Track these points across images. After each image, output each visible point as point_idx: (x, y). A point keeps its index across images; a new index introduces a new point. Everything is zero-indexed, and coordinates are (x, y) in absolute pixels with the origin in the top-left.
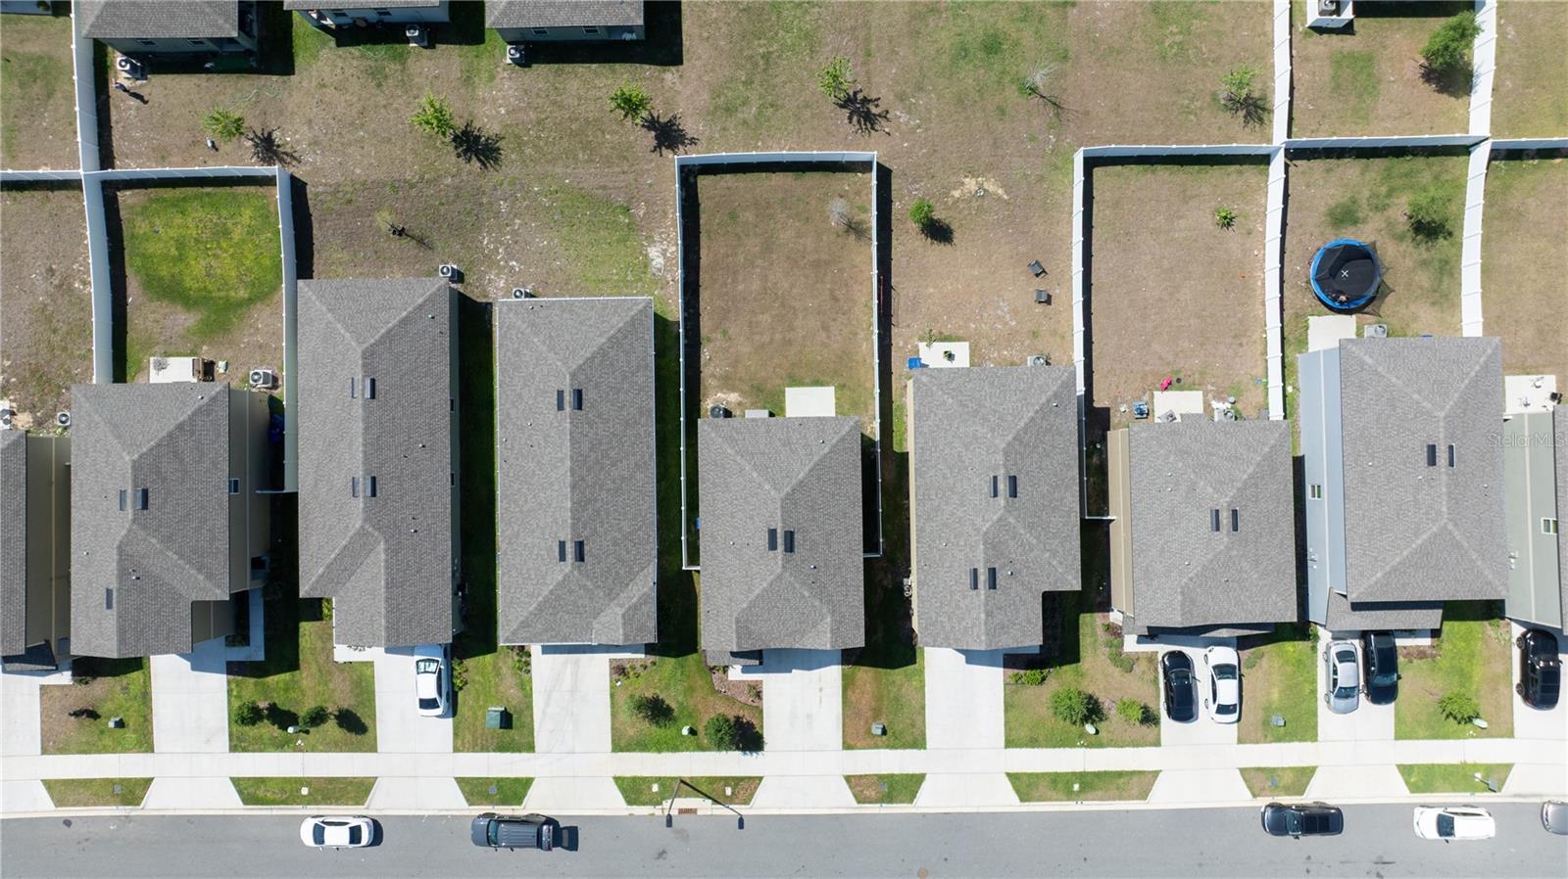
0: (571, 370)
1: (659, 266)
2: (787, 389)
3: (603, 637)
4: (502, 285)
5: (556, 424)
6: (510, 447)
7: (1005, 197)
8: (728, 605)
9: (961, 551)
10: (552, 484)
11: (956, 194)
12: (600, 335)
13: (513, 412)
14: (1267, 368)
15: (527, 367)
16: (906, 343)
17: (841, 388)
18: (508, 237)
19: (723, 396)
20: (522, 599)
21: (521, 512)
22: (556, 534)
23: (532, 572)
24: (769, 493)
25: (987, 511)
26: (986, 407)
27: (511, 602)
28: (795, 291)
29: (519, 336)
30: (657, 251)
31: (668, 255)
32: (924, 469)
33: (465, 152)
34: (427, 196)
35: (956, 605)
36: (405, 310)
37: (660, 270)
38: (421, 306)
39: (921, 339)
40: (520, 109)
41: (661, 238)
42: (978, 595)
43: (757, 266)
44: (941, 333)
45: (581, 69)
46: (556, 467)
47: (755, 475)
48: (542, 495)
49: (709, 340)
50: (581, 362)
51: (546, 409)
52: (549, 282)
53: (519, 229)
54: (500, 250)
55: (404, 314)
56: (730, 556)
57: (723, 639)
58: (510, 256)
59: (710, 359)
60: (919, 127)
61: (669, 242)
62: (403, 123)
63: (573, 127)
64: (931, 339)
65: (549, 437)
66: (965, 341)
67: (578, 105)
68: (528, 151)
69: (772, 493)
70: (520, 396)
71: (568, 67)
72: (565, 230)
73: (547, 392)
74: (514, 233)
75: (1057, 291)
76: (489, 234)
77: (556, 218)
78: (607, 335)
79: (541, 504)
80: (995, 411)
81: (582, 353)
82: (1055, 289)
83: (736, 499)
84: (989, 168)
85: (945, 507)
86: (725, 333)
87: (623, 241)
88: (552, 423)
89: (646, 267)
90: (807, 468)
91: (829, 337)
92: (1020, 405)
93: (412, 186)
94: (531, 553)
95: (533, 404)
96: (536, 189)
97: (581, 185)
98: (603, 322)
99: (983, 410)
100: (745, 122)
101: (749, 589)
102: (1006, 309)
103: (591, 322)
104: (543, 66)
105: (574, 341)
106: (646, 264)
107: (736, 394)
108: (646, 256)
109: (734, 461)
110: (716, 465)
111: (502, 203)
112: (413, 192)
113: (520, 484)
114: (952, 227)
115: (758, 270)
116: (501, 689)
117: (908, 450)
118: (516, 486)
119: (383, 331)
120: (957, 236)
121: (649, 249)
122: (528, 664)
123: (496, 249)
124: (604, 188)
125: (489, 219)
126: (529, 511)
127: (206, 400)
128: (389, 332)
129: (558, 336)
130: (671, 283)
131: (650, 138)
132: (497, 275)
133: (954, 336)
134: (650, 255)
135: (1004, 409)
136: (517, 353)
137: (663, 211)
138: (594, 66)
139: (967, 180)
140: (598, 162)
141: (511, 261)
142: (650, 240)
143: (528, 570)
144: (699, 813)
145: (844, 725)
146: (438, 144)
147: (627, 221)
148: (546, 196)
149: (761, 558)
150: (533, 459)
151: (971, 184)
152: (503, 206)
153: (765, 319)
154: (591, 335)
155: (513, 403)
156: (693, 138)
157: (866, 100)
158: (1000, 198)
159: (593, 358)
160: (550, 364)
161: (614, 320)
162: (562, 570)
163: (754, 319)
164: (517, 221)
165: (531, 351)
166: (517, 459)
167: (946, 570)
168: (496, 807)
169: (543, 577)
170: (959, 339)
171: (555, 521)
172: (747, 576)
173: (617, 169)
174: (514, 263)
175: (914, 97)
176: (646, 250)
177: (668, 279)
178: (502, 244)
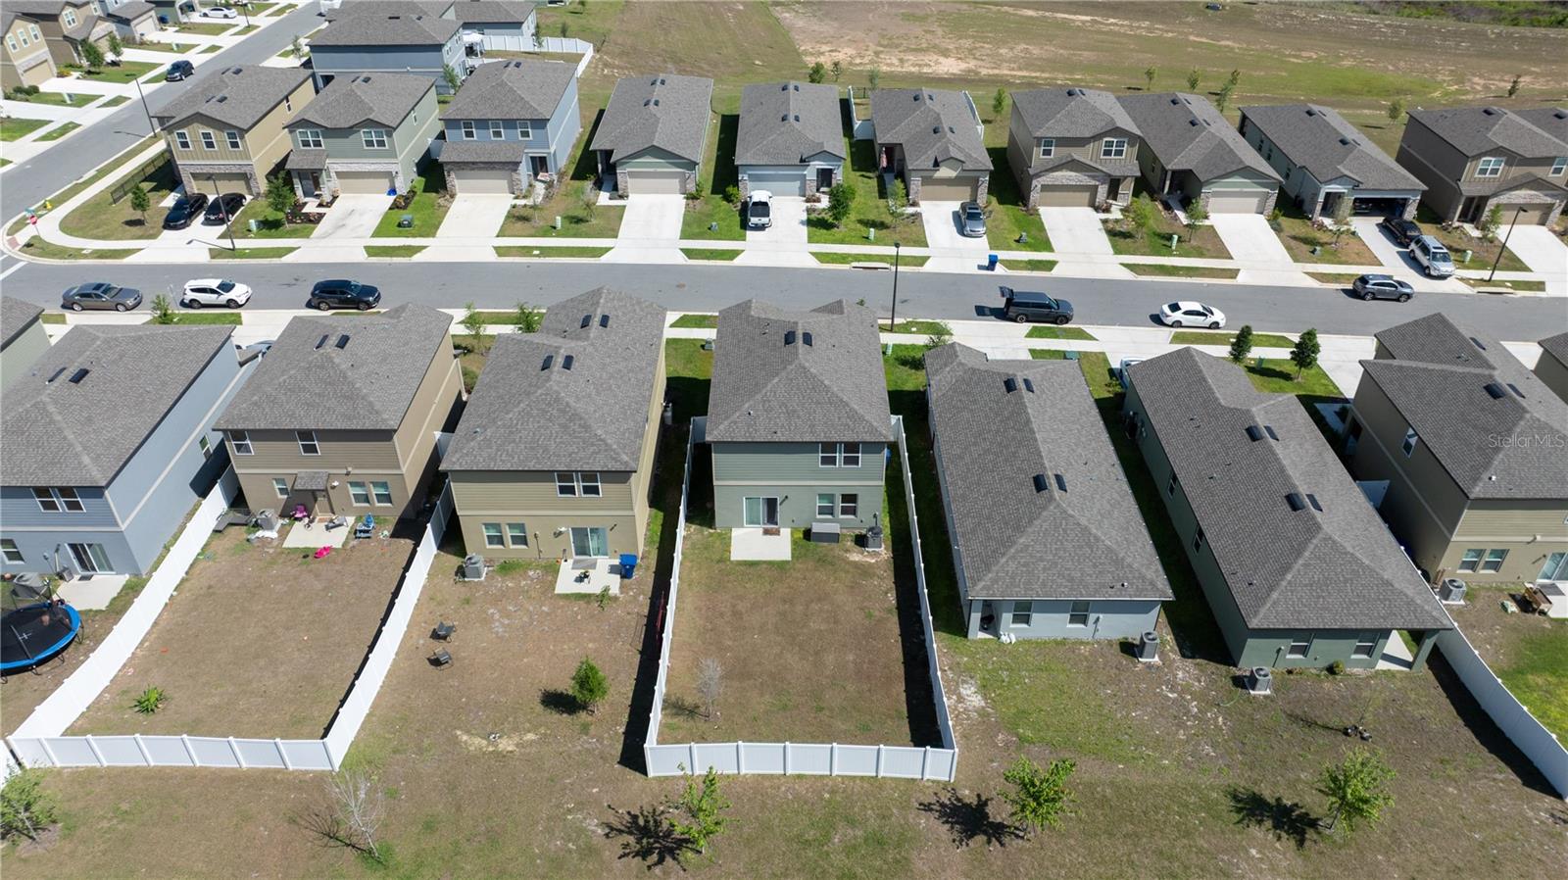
0: (1054, 505)
1: (965, 686)
2: (790, 559)
5: (1060, 468)
7: (459, 733)
10: (1053, 431)
11: (530, 736)
12: (1027, 546)
13: (1116, 498)
15: (1112, 525)
16: (635, 597)
17: (724, 559)
18: (1189, 723)
19: (868, 560)
22: (1039, 396)
26: (559, 425)
28: (776, 650)
30: (972, 701)
31: (954, 697)
36: (1289, 582)
37: (964, 682)
38: (1271, 589)
39: (616, 598)
40: (1225, 851)
41: (966, 714)
42: (603, 312)
43: (827, 677)
44: (588, 603)
46: (1051, 440)
49: (889, 611)
50: (1045, 513)
51: (1076, 484)
52: (1114, 670)
53: (1177, 730)
54: (1196, 710)
55: (1289, 577)
58: (1180, 704)
59: (887, 593)
60: (569, 811)
61: (955, 709)
63: (1130, 827)
64: (603, 597)
66: (559, 595)
68: (1193, 800)
70: (1113, 506)
72: (1109, 725)
74: (1182, 727)
75: (421, 642)
76: (1219, 728)
77: (1126, 737)
78: (1018, 547)
79: (1062, 423)
80: (550, 420)
81: (1045, 525)
82: (423, 645)
84: (472, 759)
86: (869, 616)
87: (1022, 713)
89: (984, 686)
90: (769, 388)
91: (734, 606)
92: (519, 427)
95: (1094, 494)
98: (1026, 565)
99: (564, 421)
100: (851, 822)
102: (497, 624)
103: (1042, 565)
105: (1058, 540)
106: (984, 689)
107: (851, 559)
108: (985, 697)
111: (1213, 754)
114: (542, 707)
115: (828, 673)
117: (648, 509)
119: (1307, 554)
120: (537, 697)
121: (983, 703)
123: (1202, 712)
125: (1226, 741)
126: (1074, 424)
127: (1485, 477)
128: (1299, 554)
129: (1080, 547)
131: (997, 816)
132: (1190, 685)
133: (573, 599)
134: (979, 697)
135: (539, 422)
139: (510, 749)
141: (1176, 699)
142: (982, 712)
147: (1020, 732)
148: (1149, 756)
150: (1081, 456)
151: (506, 745)
152: (1209, 751)
154: (1038, 548)
155: (1119, 505)
157: (644, 853)
158: (468, 732)
159: (1030, 522)
160: (1082, 516)
161: (1012, 566)
162: (1026, 376)
163: (832, 626)
164: (1182, 737)
165: (1110, 536)
166: (1099, 462)
169: (1044, 379)
170: (567, 597)
171: (1042, 407)
174: (1170, 696)
175: (570, 851)
176: (987, 703)
177: (949, 672)
178: (1195, 717)
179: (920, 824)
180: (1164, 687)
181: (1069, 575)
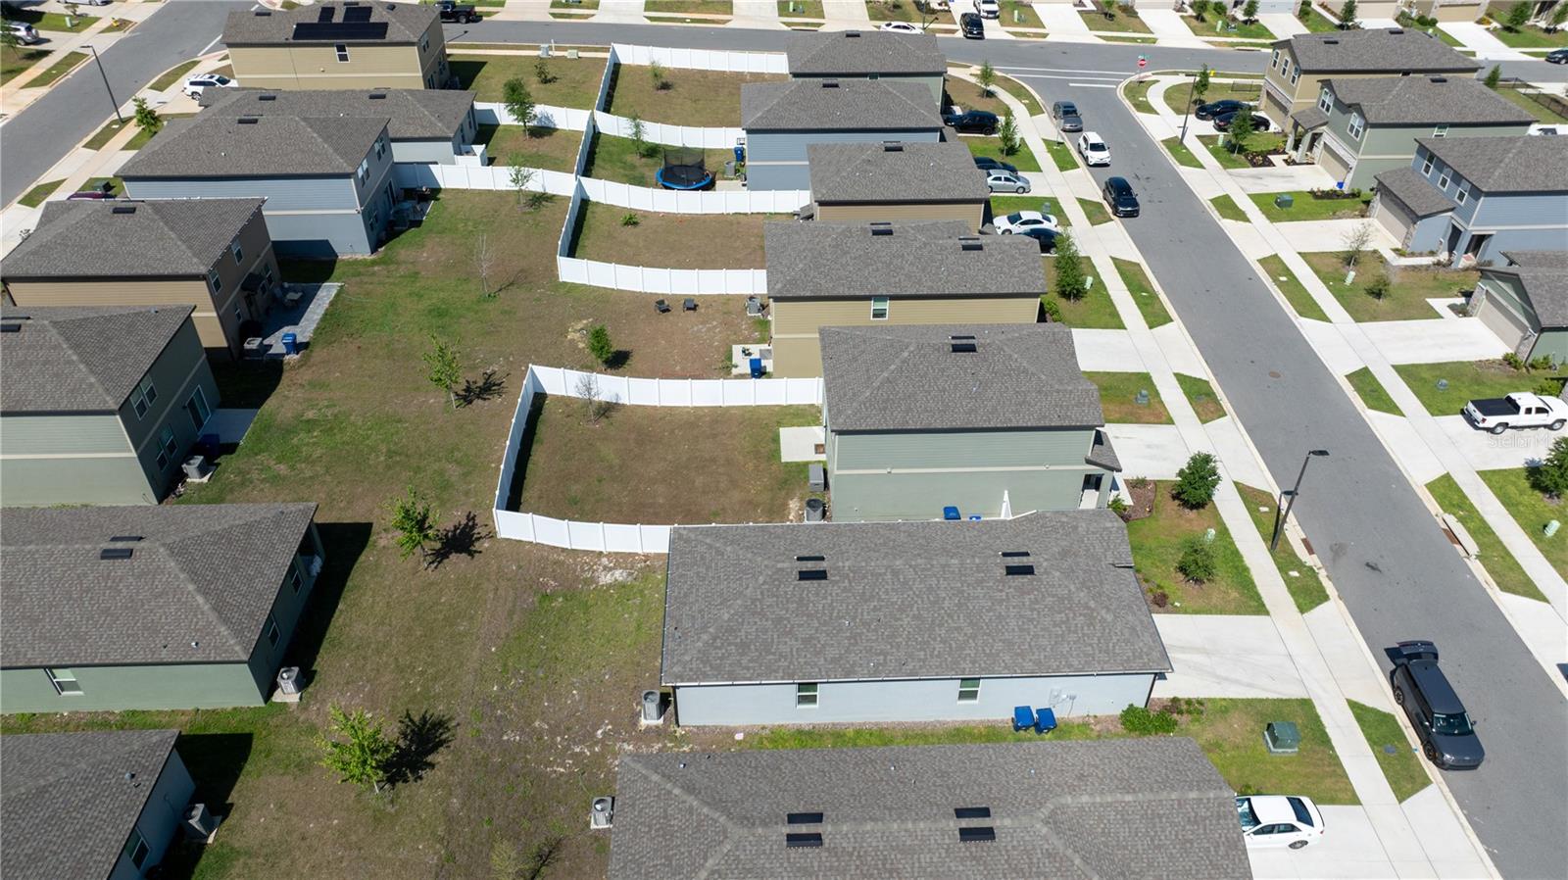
1: (624, 574)
2: (783, 461)
3: (1121, 549)
4: (631, 747)
5: (846, 583)
6: (882, 657)
7: (591, 320)
8: (1046, 394)
9: (947, 258)
10: (930, 589)
11: (581, 345)
13: (831, 653)
14: (758, 213)
15: (766, 631)
17: (780, 424)
18: (559, 739)
19: (793, 514)
20: (1099, 635)
21: (974, 637)
22: (998, 581)
23: (1058, 617)
24: (912, 352)
25: (905, 238)
27: (1107, 652)
28: (669, 458)
29: (718, 643)
30: (605, 576)
31: (612, 565)
32: (869, 286)
33: (414, 770)
34: (473, 840)
35: (1000, 261)
37: (630, 574)
39: (729, 374)
40: (373, 692)
41: (589, 569)
42: (988, 245)
43: (637, 487)
44: (723, 361)
45: (338, 620)
46: (905, 583)
47: (893, 367)
48: (946, 604)
51: (826, 598)
53: (548, 724)
54: (577, 750)
56: (990, 393)
57: (1087, 400)
58: (588, 737)
61: (595, 564)
62: (341, 860)
63: (419, 634)
64: (729, 367)
65: (864, 593)
66: (731, 346)
67: (390, 625)
68: (438, 688)
69: (912, 349)
70: (807, 641)
71: (332, 632)
72: (560, 668)
73: (801, 599)
74: (553, 731)
76: (549, 764)
77: (541, 675)
79: (959, 605)
83: (923, 386)
84: (563, 324)
85: (906, 270)
87: (586, 608)
88: (845, 590)
89: (624, 587)
93: (451, 857)
94: (1031, 620)
95: (817, 618)
96: (495, 689)
97: (503, 636)
100: (464, 476)
101: (1023, 372)
102: (700, 327)
104: (319, 659)
105: (730, 577)
106: (620, 586)
107: (791, 502)
108: (609, 585)
109: (879, 388)
110: (885, 409)
111: (505, 738)
112: (461, 859)
113: (935, 639)
115: (642, 486)
116: (1238, 740)
118: (939, 647)
120: (624, 349)
121: (602, 583)
122: (1189, 702)
123: (574, 756)
124: (511, 613)
125: (526, 760)
126: (971, 624)
130: (648, 563)
131: (457, 560)
132: (615, 755)
133: (726, 353)
134: (609, 581)
136: (744, 647)
137: (555, 563)
138: (340, 606)
139: (568, 337)
140: (476, 612)
141: (595, 736)
142: (593, 580)
143: (1055, 625)
144: (1304, 536)
145: (1148, 423)
146: (393, 811)
147: (561, 599)
148: (509, 680)
149: (986, 361)
150: (897, 620)
151: (573, 336)
152: (511, 736)
153: (699, 481)
154: (721, 563)
155: (817, 654)
156: (468, 516)
157: (467, 391)
158: (591, 322)
160: (762, 593)
162: (1046, 572)
163: (700, 490)
164: (537, 724)
165: (742, 623)
166: (898, 645)
167: (967, 269)
168: (1414, 747)
169: (1061, 599)
170: (728, 350)
171: (980, 582)
172: (1010, 375)
173: (491, 595)
174: (600, 732)
175: (474, 361)
176: (603, 586)
177: (643, 564)
178: (568, 747)
179: (457, 511)
180: (610, 727)
181: (692, 593)
